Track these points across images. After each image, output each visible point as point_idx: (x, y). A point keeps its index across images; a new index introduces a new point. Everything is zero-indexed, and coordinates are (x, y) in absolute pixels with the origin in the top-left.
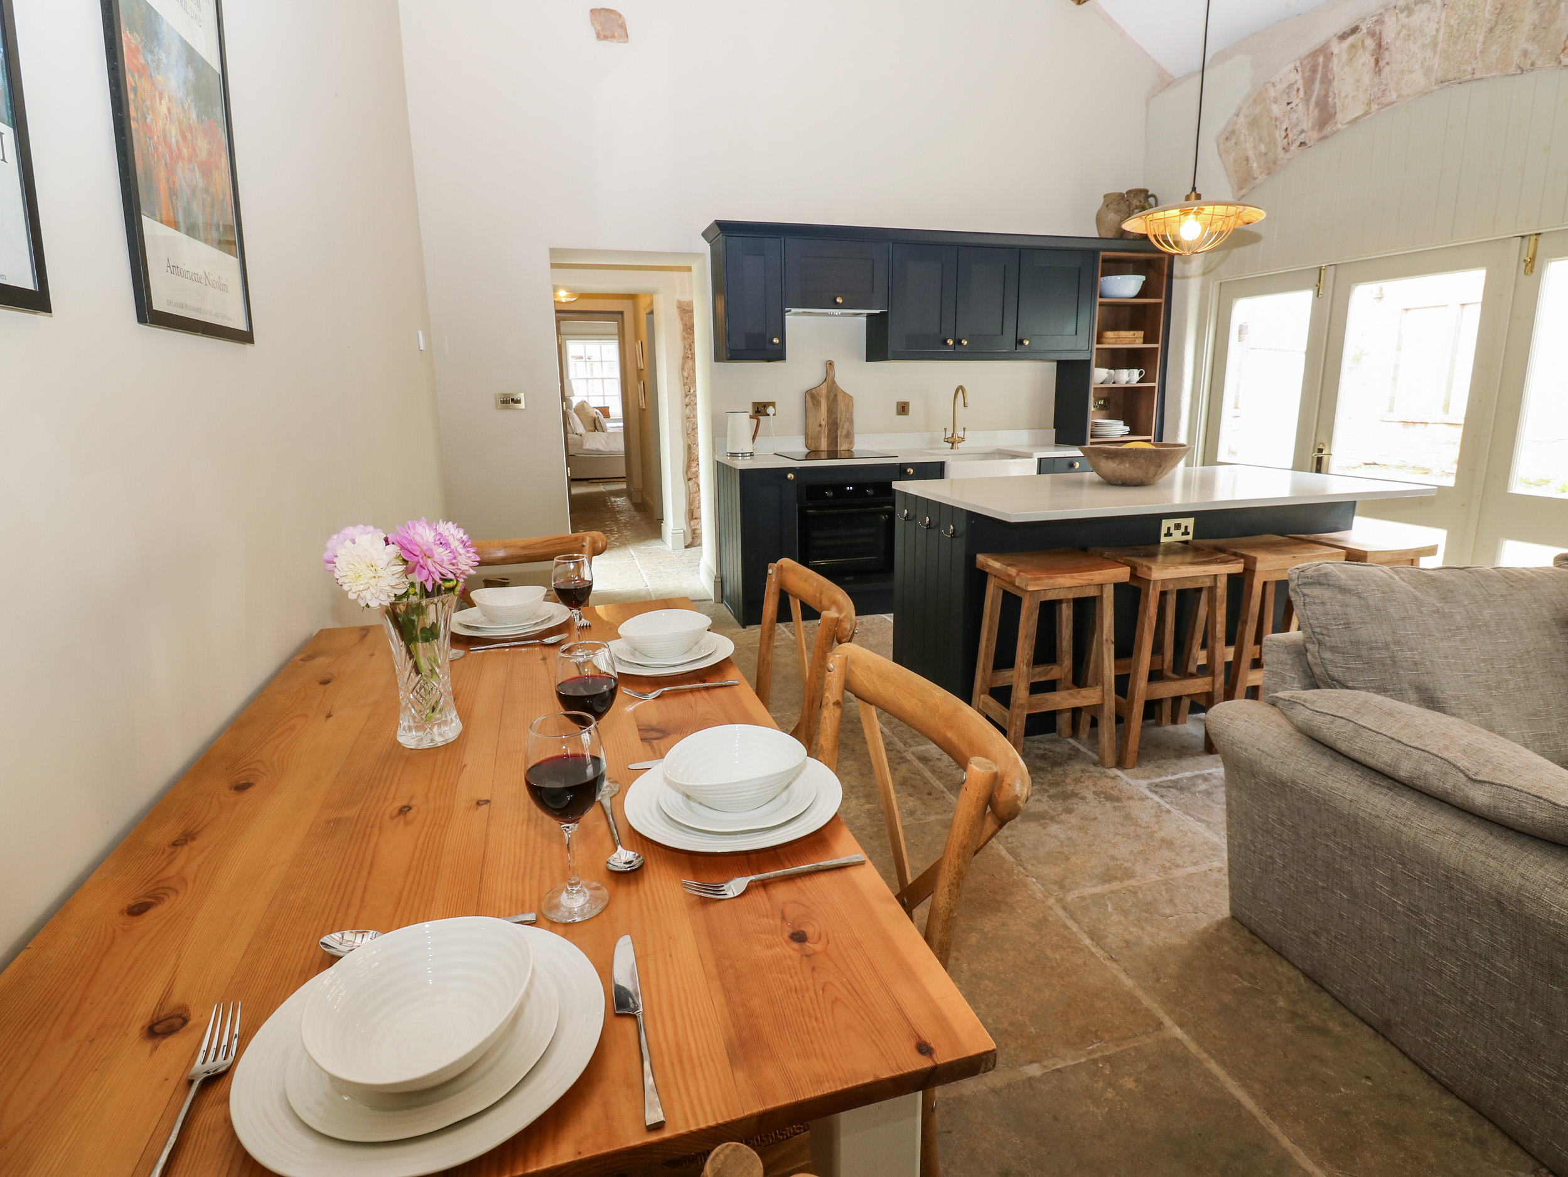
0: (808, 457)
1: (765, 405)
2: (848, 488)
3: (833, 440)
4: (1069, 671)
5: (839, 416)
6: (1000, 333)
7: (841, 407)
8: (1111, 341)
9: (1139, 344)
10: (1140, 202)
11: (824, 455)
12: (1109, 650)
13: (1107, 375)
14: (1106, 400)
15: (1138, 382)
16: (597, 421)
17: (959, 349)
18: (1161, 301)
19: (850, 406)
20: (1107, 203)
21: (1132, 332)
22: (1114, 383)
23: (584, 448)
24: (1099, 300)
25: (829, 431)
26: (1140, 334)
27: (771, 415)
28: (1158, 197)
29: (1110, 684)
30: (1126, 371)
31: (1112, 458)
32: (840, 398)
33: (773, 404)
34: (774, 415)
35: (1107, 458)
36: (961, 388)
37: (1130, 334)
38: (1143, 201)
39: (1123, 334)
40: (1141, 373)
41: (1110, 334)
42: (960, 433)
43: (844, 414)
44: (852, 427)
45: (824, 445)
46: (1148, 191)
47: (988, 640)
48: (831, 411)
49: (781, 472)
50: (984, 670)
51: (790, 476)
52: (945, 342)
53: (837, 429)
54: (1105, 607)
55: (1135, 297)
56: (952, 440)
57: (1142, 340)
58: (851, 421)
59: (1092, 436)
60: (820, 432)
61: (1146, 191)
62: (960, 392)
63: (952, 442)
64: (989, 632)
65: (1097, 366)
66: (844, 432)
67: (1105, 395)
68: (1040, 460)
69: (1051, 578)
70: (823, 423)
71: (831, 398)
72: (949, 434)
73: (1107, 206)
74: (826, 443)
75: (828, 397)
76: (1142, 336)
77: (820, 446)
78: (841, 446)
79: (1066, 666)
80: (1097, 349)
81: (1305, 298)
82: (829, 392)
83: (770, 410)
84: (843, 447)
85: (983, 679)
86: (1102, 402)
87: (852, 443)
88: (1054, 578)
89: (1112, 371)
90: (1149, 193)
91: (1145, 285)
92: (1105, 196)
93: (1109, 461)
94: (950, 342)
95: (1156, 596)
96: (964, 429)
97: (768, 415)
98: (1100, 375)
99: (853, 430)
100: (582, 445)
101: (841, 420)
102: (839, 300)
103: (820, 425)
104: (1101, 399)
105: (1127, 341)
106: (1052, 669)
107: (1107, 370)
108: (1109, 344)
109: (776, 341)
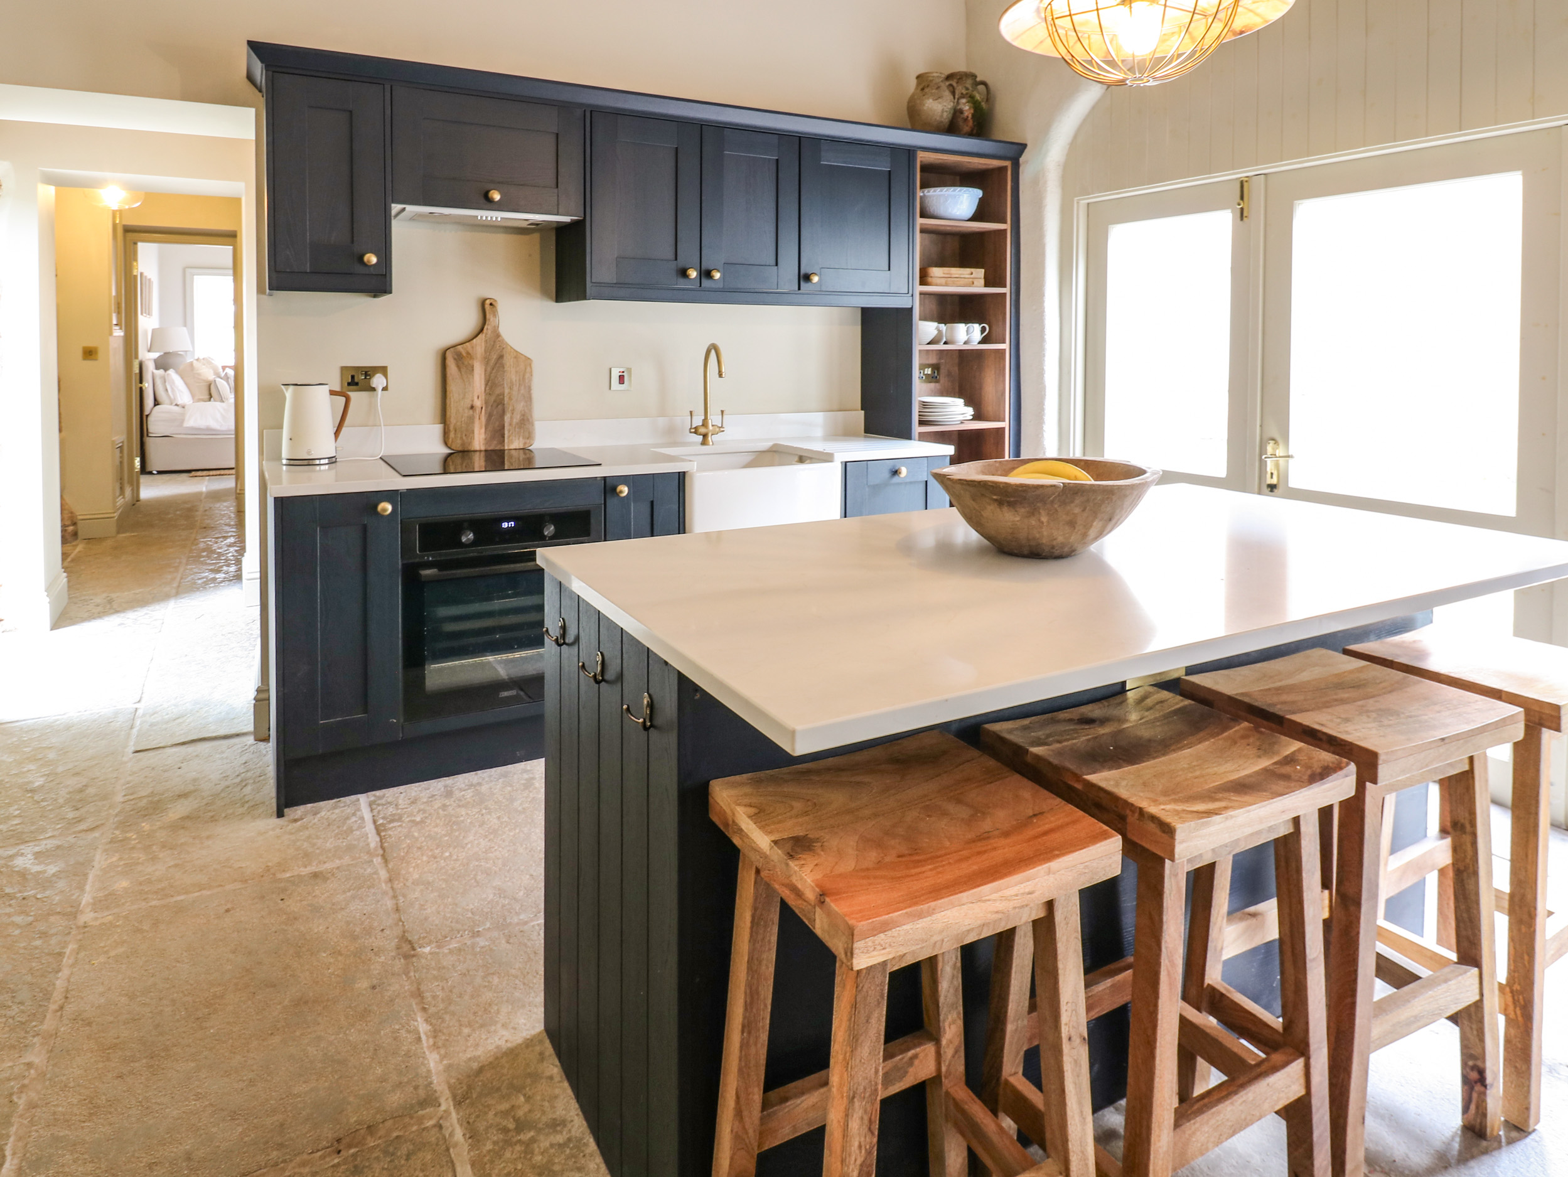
0: (447, 465)
1: (368, 372)
2: (505, 525)
3: (497, 432)
4: (956, 1052)
5: (507, 391)
6: (774, 262)
7: (511, 374)
8: (938, 281)
9: (979, 288)
10: (967, 89)
11: (479, 461)
12: (1076, 1062)
13: (936, 332)
14: (936, 367)
15: (979, 343)
16: (212, 387)
17: (706, 283)
18: (1006, 226)
19: (527, 376)
20: (921, 87)
21: (968, 270)
22: (945, 343)
23: (186, 424)
24: (920, 221)
25: (489, 416)
26: (980, 273)
27: (380, 389)
28: (988, 82)
29: (1085, 1159)
30: (963, 325)
31: (1012, 505)
32: (508, 361)
33: (383, 370)
34: (385, 389)
35: (1000, 503)
36: (713, 348)
37: (965, 272)
38: (970, 88)
39: (956, 271)
40: (983, 330)
41: (936, 272)
42: (714, 419)
43: (515, 388)
44: (530, 410)
45: (479, 440)
46: (976, 77)
47: (748, 1027)
48: (491, 383)
49: (367, 501)
50: (739, 1113)
51: (387, 507)
52: (683, 273)
53: (503, 413)
54: (1061, 947)
55: (970, 220)
56: (702, 430)
57: (982, 282)
58: (529, 399)
59: (922, 423)
60: (471, 420)
61: (974, 76)
62: (713, 353)
63: (703, 433)
64: (748, 1006)
65: (924, 318)
66: (517, 418)
67: (933, 360)
68: (845, 464)
69: (920, 916)
70: (478, 403)
71: (492, 362)
72: (698, 421)
73: (923, 89)
74: (483, 436)
75: (486, 360)
76: (983, 276)
77: (470, 443)
78: (511, 442)
79: (950, 1042)
80: (921, 294)
81: (1222, 222)
82: (489, 350)
83: (378, 381)
84: (513, 443)
85: (737, 1138)
86: (929, 371)
87: (529, 436)
88: (931, 913)
89: (943, 327)
90: (978, 79)
91: (982, 203)
92: (918, 77)
93: (1005, 509)
94: (693, 274)
95: (1179, 889)
96: (722, 412)
97: (374, 389)
98: (926, 330)
99: (531, 416)
100: (183, 421)
101: (510, 399)
102: (496, 196)
103: (472, 407)
104: (929, 366)
105: (962, 281)
106: (916, 1056)
107: (935, 324)
108: (937, 285)
109: (372, 259)
